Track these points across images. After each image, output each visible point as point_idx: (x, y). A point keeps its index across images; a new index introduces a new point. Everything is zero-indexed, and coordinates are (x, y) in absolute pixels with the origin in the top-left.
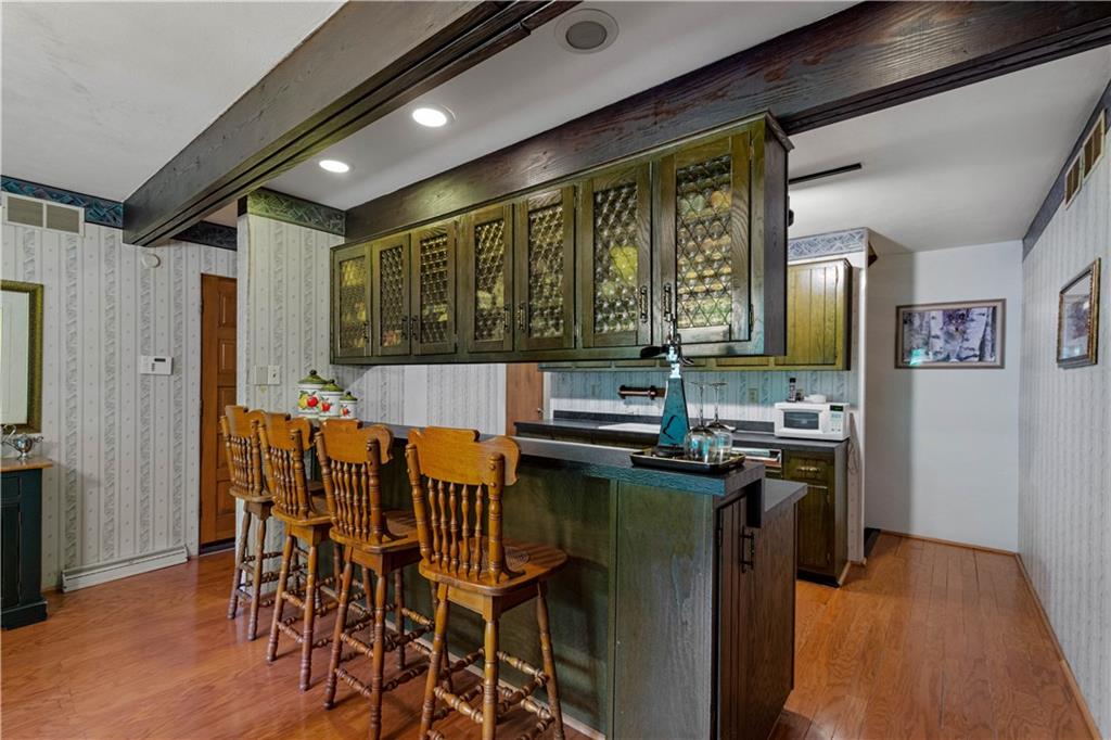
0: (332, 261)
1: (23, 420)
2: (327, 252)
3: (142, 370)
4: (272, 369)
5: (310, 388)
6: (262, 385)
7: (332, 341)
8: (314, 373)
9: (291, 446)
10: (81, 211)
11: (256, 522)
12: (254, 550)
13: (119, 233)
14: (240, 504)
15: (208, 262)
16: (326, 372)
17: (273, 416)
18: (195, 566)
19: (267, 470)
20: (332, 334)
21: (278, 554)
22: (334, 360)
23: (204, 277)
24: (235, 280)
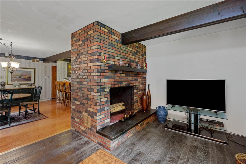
0: (67, 65)
1: (34, 83)
2: (67, 64)
3: (45, 77)
4: (60, 77)
5: (65, 79)
6: (59, 79)
7: (67, 74)
8: (65, 78)
9: (63, 84)
10: (39, 60)
11: (59, 93)
12: (59, 96)
13: (43, 62)
14: (57, 91)
15: (52, 64)
16: (66, 77)
17: (61, 82)
18: (51, 101)
19: (60, 87)
20: (67, 73)
21: (61, 97)
22: (67, 76)
23: (52, 66)
24: (56, 66)
